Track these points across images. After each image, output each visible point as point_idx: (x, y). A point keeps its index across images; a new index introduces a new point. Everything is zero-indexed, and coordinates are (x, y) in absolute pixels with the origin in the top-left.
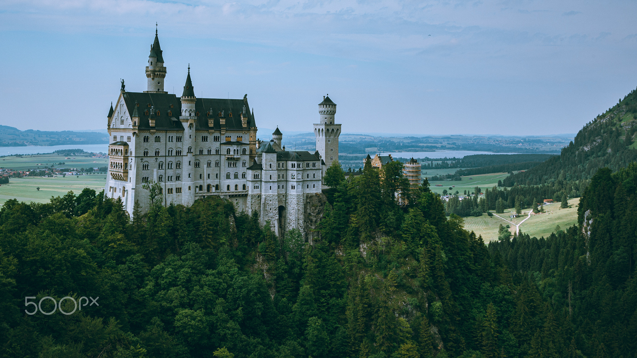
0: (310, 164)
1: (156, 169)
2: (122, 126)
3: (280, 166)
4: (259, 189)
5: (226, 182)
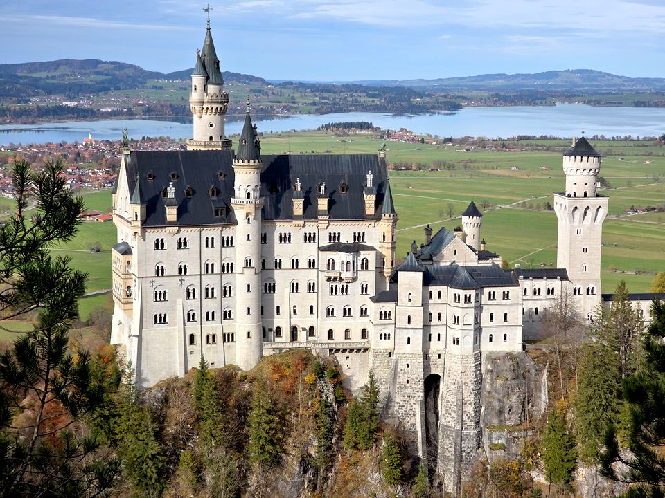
0: (497, 294)
1: (181, 300)
2: (127, 216)
3: (433, 297)
4: (391, 339)
5: (323, 325)
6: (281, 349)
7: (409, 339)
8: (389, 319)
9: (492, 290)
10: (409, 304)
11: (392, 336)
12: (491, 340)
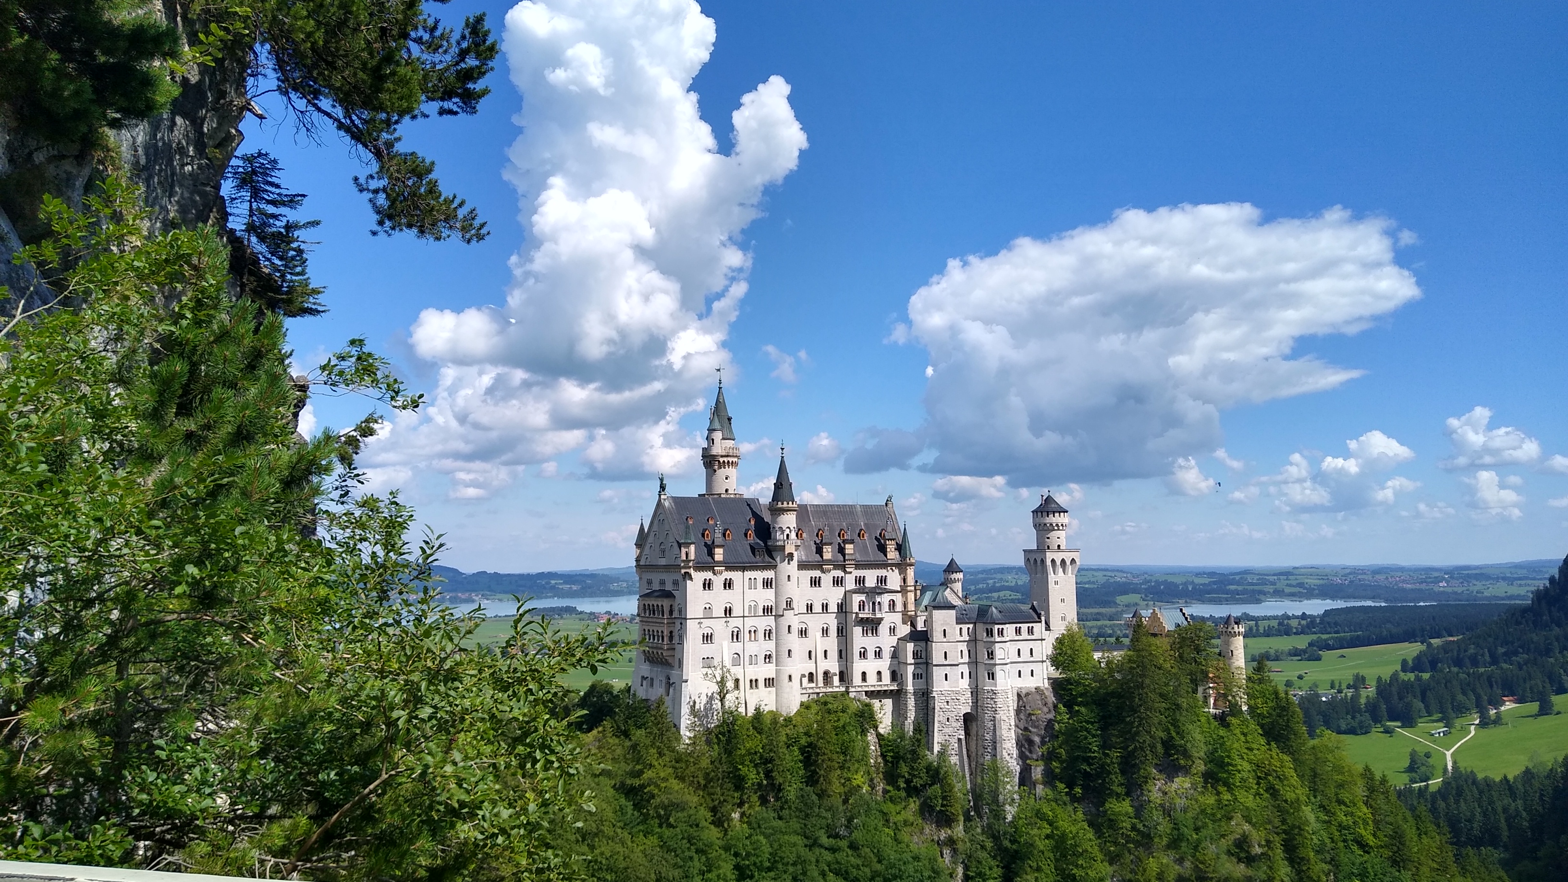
0: (1022, 630)
1: (726, 642)
2: (663, 562)
3: (963, 634)
4: (924, 680)
5: (858, 666)
6: (818, 694)
7: (946, 675)
8: (921, 658)
9: (1018, 625)
10: (945, 640)
11: (924, 675)
12: (1020, 676)
